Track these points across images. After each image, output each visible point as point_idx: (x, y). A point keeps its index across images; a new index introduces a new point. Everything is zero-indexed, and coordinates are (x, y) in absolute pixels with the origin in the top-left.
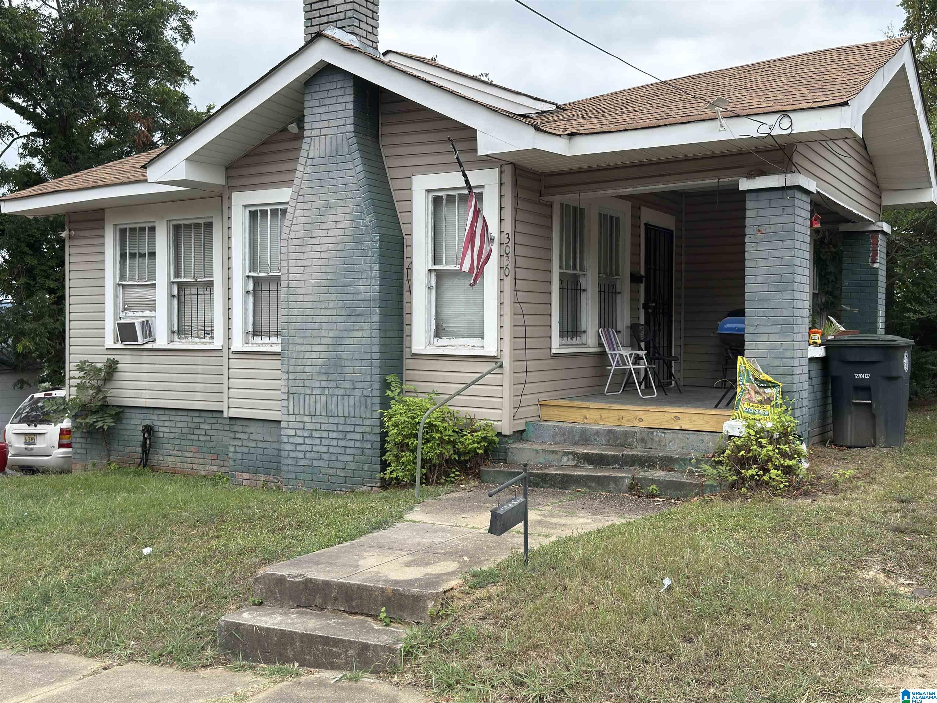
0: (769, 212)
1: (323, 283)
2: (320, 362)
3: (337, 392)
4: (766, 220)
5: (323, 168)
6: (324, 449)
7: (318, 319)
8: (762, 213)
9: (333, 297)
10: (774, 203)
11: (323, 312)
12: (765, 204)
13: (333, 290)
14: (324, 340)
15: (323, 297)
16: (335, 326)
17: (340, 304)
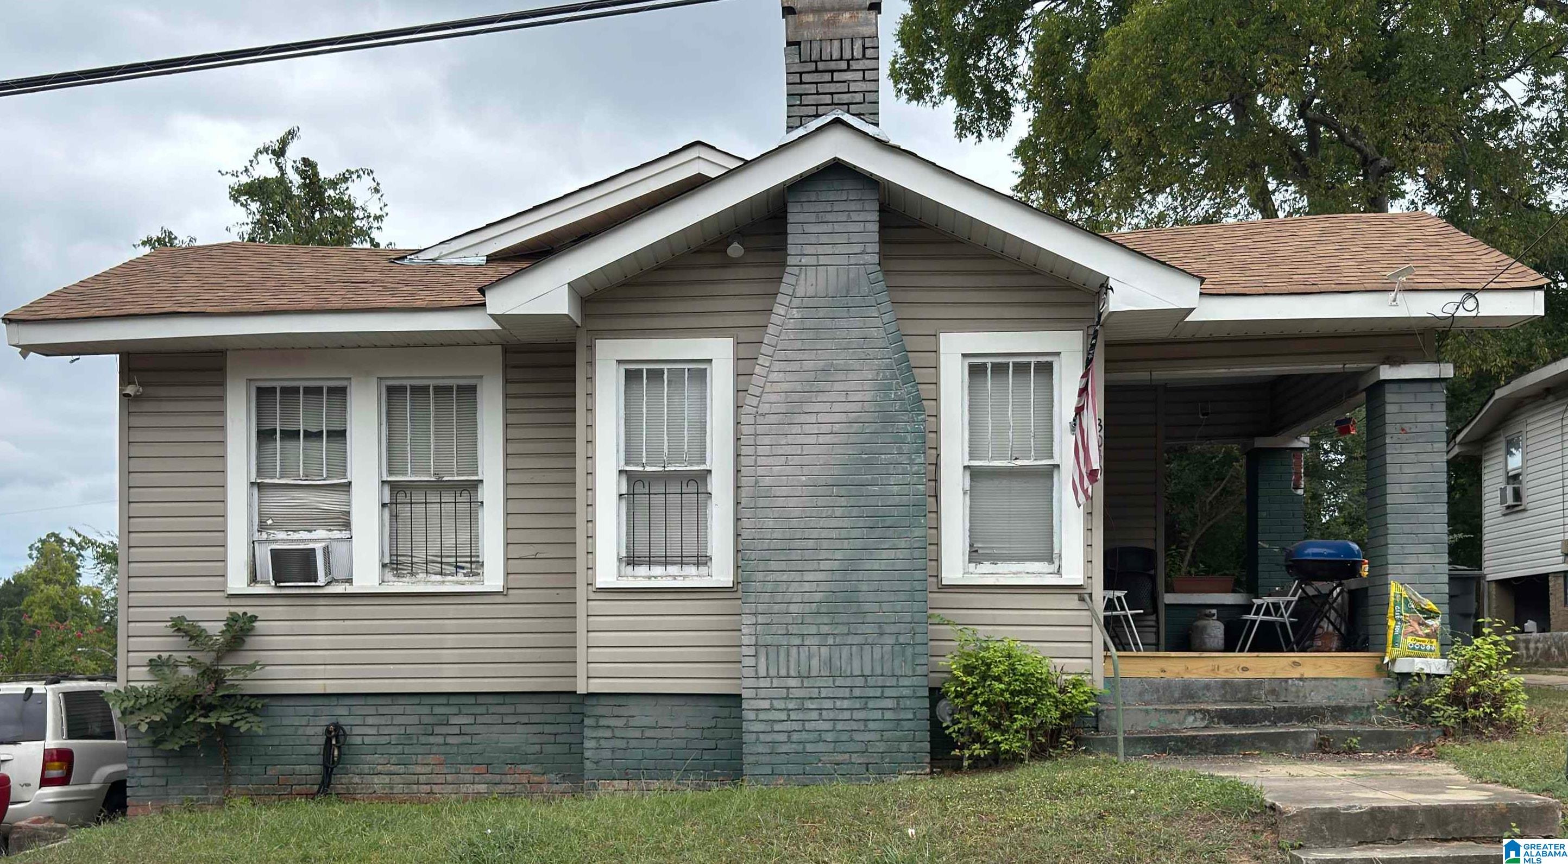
0: (1415, 408)
1: (822, 480)
2: (818, 597)
3: (850, 640)
4: (1411, 417)
5: (822, 312)
6: (827, 726)
7: (815, 534)
8: (1406, 408)
9: (843, 502)
10: (1420, 397)
11: (823, 523)
12: (1410, 398)
13: (843, 490)
14: (824, 565)
15: (821, 501)
16: (846, 544)
17: (855, 511)
